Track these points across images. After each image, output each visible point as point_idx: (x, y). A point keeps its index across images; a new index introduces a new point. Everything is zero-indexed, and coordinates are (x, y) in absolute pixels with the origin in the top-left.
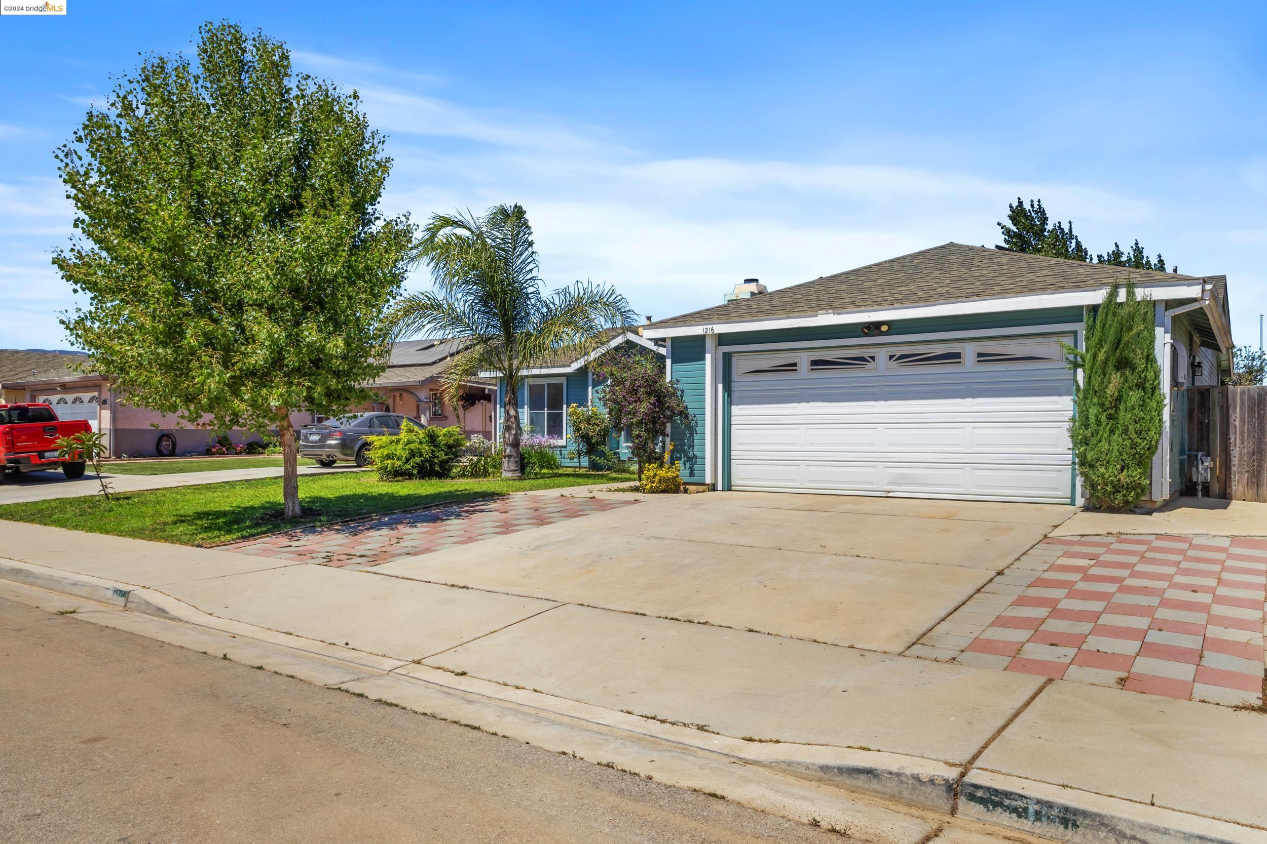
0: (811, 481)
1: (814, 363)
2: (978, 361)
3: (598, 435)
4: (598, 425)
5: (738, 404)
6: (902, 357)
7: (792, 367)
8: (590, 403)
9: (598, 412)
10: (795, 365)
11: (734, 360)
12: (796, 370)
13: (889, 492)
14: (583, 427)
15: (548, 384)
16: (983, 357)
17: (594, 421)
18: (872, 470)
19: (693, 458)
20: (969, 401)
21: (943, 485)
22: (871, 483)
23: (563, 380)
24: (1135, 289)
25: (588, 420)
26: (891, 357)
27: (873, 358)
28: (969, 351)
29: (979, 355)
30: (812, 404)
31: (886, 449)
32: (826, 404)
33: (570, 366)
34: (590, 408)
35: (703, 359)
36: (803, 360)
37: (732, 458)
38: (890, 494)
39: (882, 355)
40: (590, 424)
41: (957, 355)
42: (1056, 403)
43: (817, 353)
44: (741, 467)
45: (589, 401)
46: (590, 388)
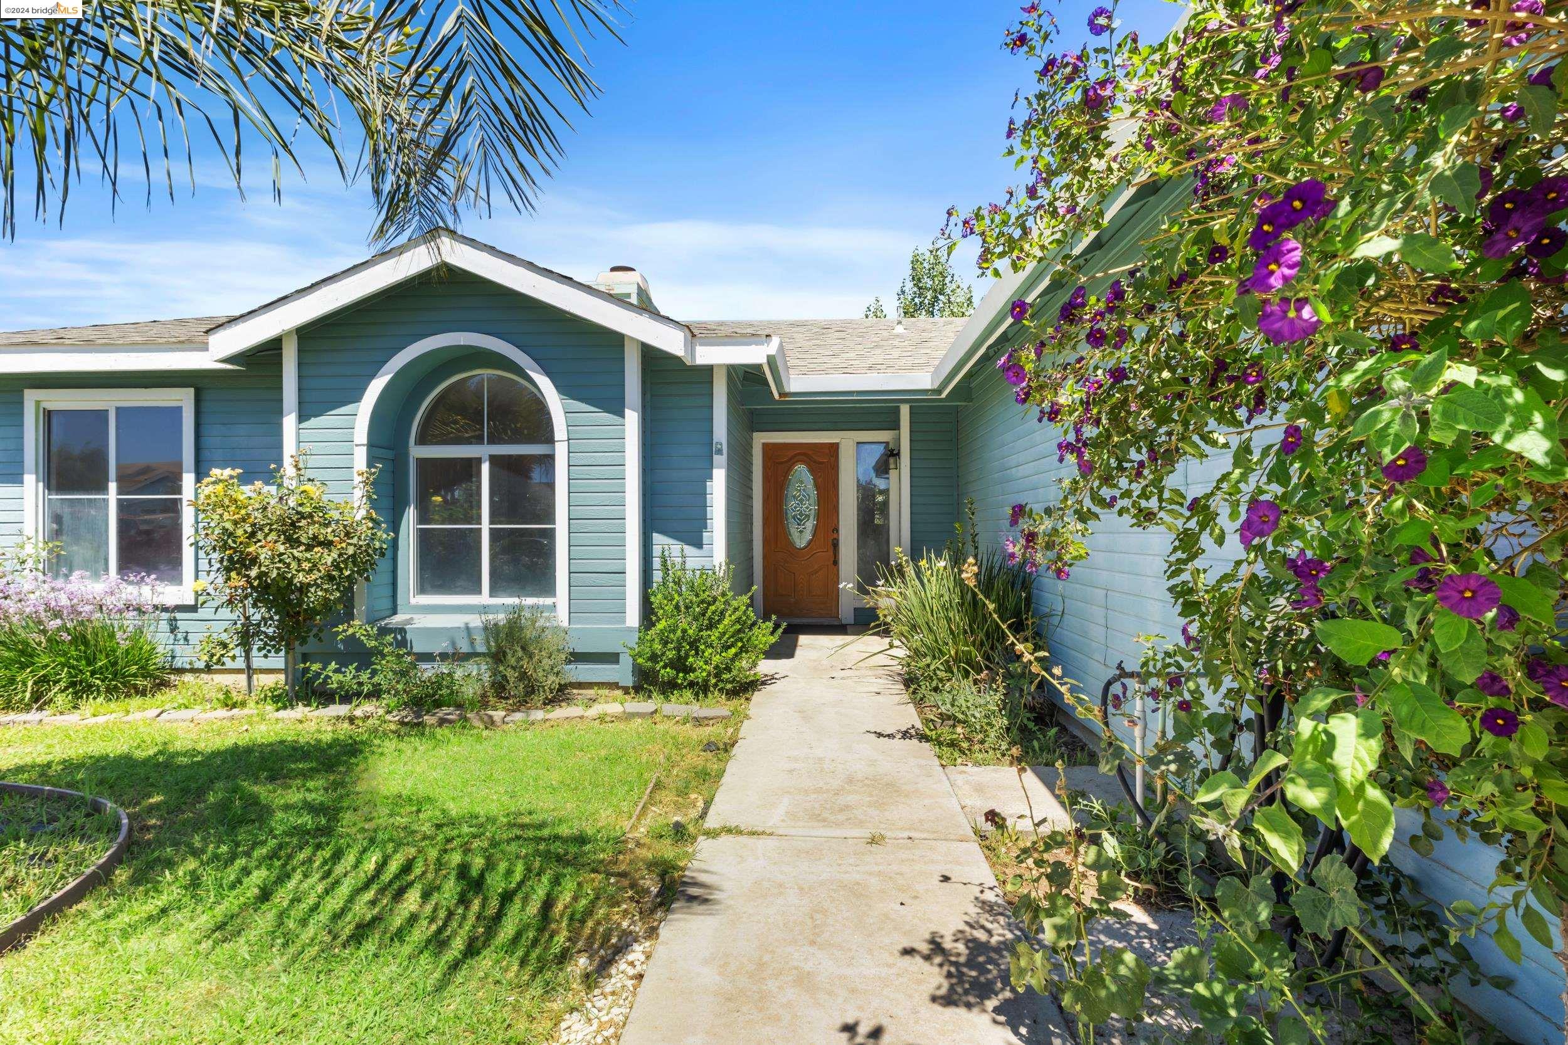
3: (331, 578)
4: (328, 544)
8: (289, 470)
9: (325, 498)
14: (264, 555)
15: (118, 409)
17: (312, 530)
23: (183, 399)
25: (289, 530)
33: (204, 347)
34: (290, 483)
40: (293, 542)
45: (287, 462)
46: (289, 422)
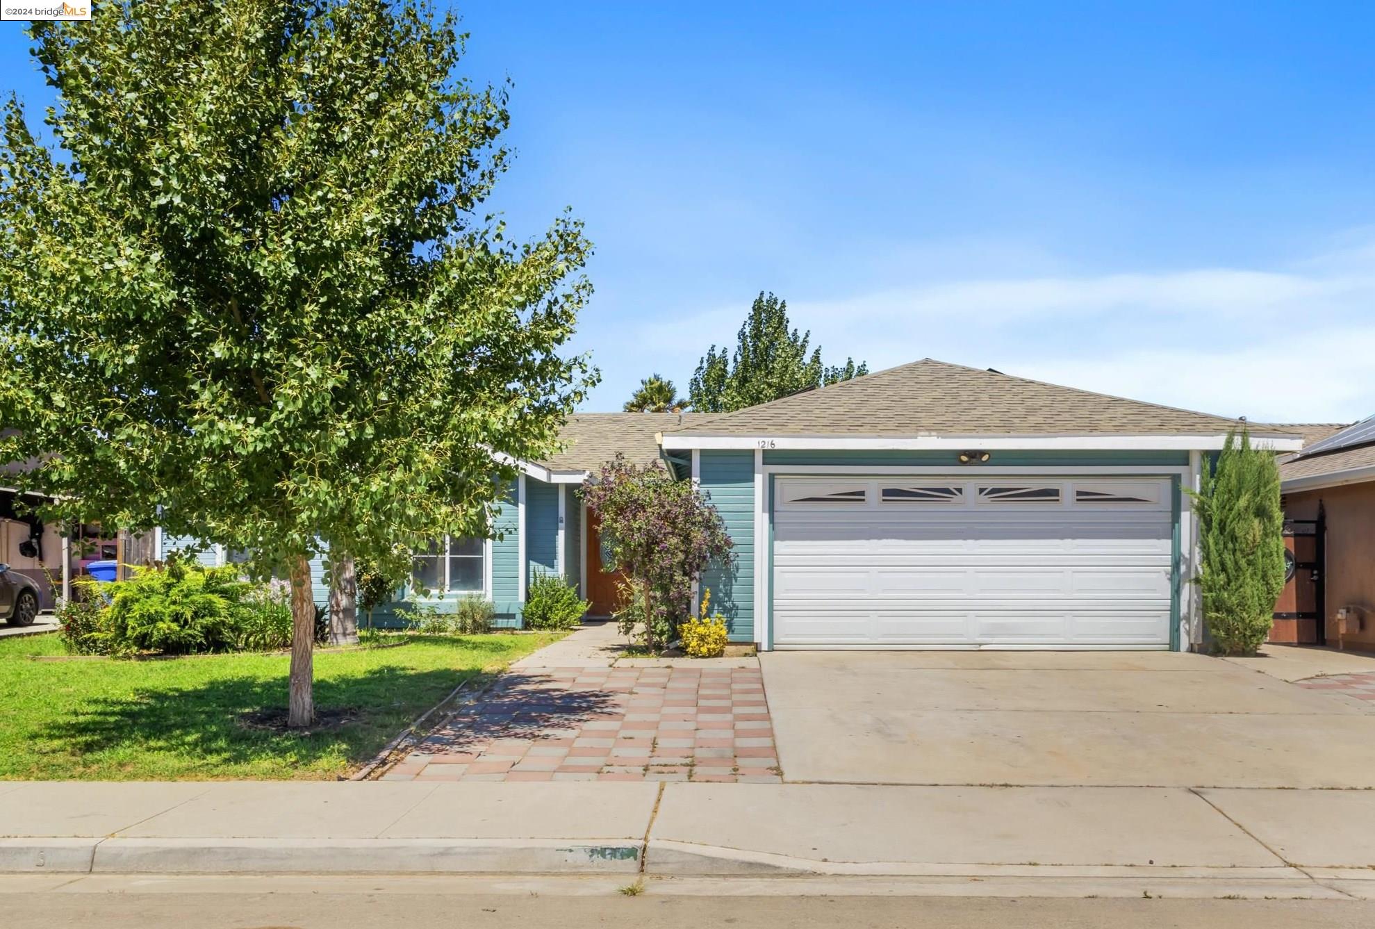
0: (884, 635)
1: (886, 493)
2: (1078, 500)
5: (783, 539)
6: (994, 491)
7: (858, 496)
10: (862, 493)
11: (777, 483)
12: (863, 500)
13: (980, 645)
16: (1083, 496)
18: (961, 620)
19: (731, 609)
20: (1068, 541)
21: (1042, 635)
22: (961, 635)
24: (1251, 439)
26: (981, 490)
27: (960, 490)
28: (1068, 489)
29: (1079, 493)
30: (884, 542)
31: (978, 595)
32: (902, 542)
35: (753, 480)
36: (873, 488)
37: (775, 608)
38: (983, 647)
39: (970, 486)
41: (1055, 493)
42: (1155, 547)
43: (896, 481)
44: (788, 620)
